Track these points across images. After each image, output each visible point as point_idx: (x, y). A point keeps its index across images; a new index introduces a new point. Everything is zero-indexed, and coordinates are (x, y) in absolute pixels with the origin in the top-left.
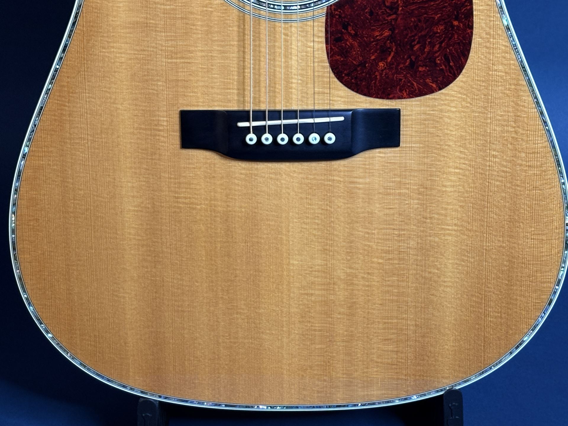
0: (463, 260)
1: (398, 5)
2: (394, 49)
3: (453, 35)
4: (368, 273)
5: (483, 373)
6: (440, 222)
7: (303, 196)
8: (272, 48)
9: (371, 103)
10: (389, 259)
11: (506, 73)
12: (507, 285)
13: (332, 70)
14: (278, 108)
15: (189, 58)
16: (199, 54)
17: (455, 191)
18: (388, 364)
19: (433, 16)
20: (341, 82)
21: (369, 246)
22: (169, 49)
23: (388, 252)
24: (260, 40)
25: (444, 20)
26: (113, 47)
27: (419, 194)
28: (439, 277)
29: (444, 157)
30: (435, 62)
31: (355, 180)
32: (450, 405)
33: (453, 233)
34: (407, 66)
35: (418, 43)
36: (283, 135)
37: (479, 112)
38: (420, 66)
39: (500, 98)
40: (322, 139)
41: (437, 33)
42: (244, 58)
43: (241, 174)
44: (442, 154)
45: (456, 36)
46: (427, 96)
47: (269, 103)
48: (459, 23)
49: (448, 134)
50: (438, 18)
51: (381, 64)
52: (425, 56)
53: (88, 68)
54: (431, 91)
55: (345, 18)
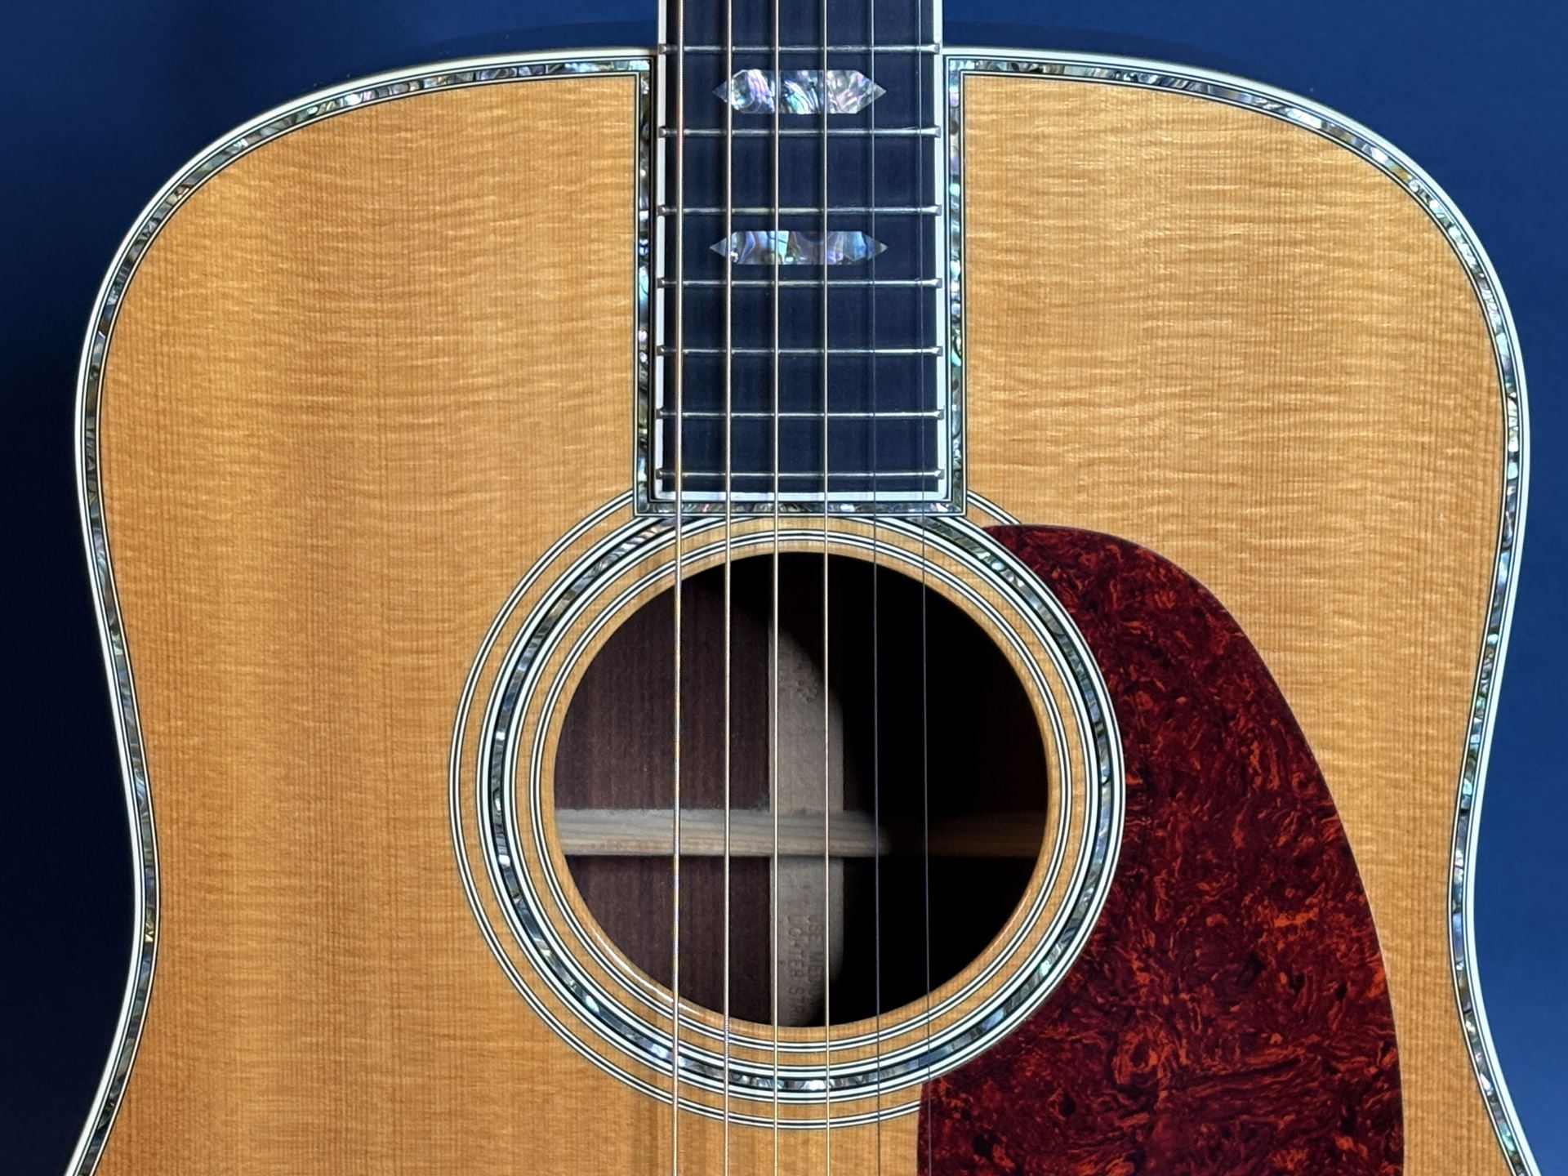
1: (1157, 1084)
19: (1272, 1118)
25: (1305, 1132)
48: (1355, 1143)
50: (1287, 1126)
55: (980, 1118)
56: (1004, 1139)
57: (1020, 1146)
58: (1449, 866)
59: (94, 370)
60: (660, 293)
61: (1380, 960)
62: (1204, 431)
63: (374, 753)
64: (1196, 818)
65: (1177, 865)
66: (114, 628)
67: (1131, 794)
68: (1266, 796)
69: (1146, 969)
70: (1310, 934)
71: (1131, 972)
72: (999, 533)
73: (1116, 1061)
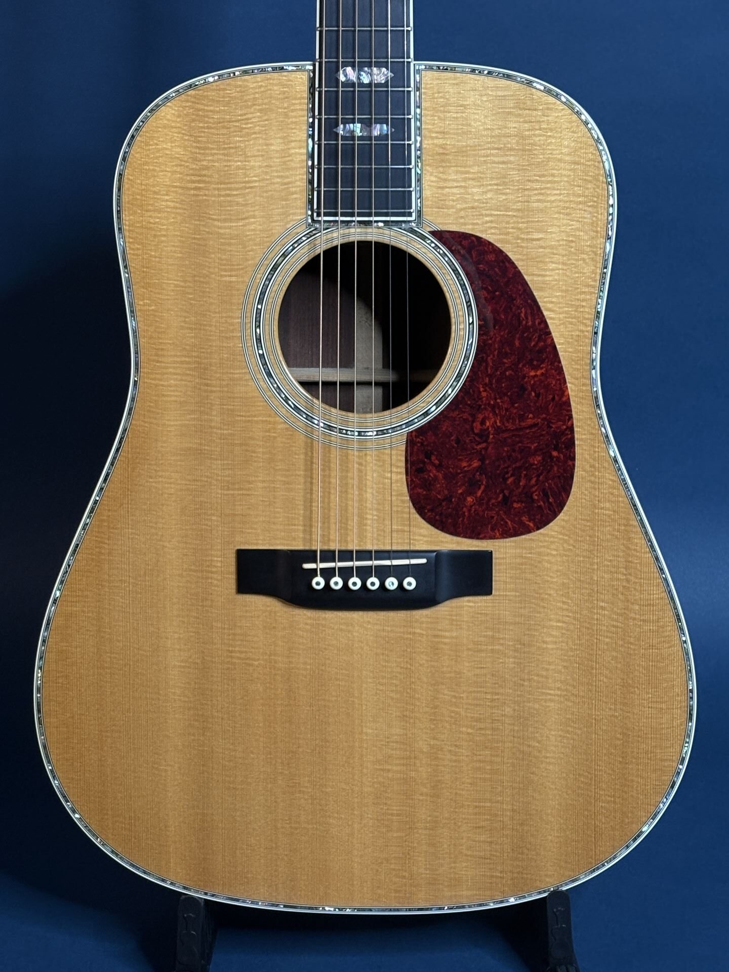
0: (568, 732)
1: (489, 433)
2: (484, 483)
3: (552, 467)
4: (456, 746)
5: (594, 870)
6: (540, 685)
7: (379, 651)
8: (344, 478)
9: (458, 543)
10: (481, 729)
11: (614, 511)
12: (620, 762)
13: (413, 505)
14: (350, 548)
15: (249, 489)
16: (260, 485)
17: (557, 649)
18: (481, 857)
19: (529, 445)
20: (424, 518)
21: (457, 713)
22: (225, 478)
23: (478, 720)
24: (330, 470)
25: (541, 450)
26: (161, 476)
27: (515, 651)
28: (540, 752)
29: (544, 607)
30: (531, 497)
31: (440, 633)
32: (555, 910)
33: (557, 698)
34: (499, 502)
35: (512, 475)
36: (355, 579)
37: (584, 557)
38: (515, 501)
39: (608, 540)
40: (401, 585)
41: (534, 464)
42: (311, 490)
43: (306, 624)
44: (542, 604)
45: (556, 468)
46: (523, 537)
47: (340, 542)
48: (558, 453)
49: (548, 581)
50: (535, 447)
51: (469, 499)
52: (520, 490)
53: (132, 500)
54: (528, 531)
55: (427, 445)
56: (435, 453)
57: (441, 456)
58: (591, 352)
59: (120, 175)
60: (316, 146)
61: (567, 387)
62: (504, 197)
63: (216, 313)
64: (502, 336)
65: (496, 353)
66: (126, 267)
67: (480, 327)
68: (527, 328)
69: (485, 391)
70: (543, 378)
71: (480, 392)
72: (434, 233)
73: (475, 424)
